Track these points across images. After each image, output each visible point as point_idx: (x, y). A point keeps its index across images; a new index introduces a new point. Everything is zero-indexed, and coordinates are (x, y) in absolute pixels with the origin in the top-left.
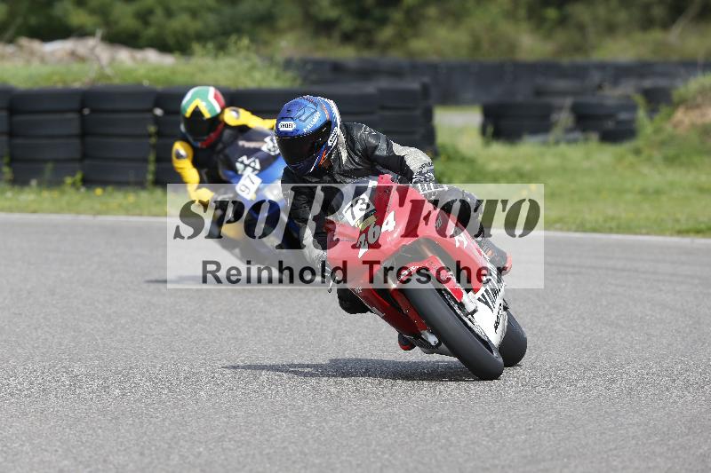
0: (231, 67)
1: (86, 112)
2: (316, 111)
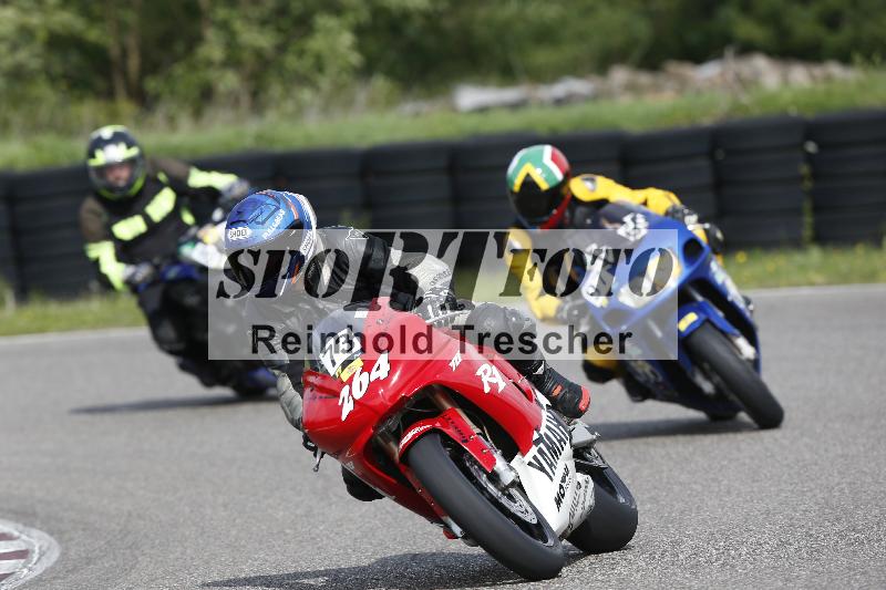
1: (720, 155)
2: (278, 209)
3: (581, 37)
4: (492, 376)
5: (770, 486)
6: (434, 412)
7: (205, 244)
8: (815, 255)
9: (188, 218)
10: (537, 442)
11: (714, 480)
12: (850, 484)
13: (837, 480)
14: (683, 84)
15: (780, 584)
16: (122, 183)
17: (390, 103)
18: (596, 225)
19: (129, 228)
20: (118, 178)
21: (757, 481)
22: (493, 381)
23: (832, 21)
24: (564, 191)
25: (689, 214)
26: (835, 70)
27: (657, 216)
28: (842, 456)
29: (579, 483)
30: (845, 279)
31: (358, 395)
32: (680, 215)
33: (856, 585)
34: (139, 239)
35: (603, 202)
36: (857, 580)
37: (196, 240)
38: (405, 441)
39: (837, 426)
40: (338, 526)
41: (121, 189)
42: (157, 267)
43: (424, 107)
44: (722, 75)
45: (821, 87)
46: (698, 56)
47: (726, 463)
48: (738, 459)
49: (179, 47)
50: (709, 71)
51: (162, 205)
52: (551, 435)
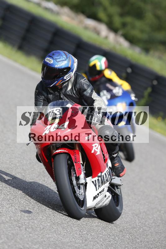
2: (65, 60)
4: (97, 149)
10: (99, 177)
22: (96, 150)
29: (106, 195)
38: (57, 151)
52: (105, 177)
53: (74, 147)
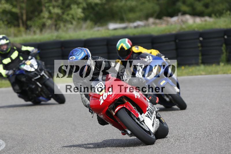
0: (225, 21)
1: (177, 41)
2: (82, 52)
3: (141, 10)
5: (191, 127)
6: (123, 103)
7: (27, 65)
8: (202, 67)
9: (21, 58)
10: (148, 111)
11: (176, 126)
12: (211, 127)
13: (208, 126)
14: (168, 22)
15: (193, 153)
16: (5, 50)
17: (92, 28)
18: (139, 59)
19: (6, 61)
20: (4, 48)
21: (187, 126)
23: (206, 6)
24: (131, 50)
25: (163, 56)
26: (207, 18)
27: (154, 56)
28: (209, 119)
29: (157, 121)
30: (210, 73)
31: (105, 98)
32: (160, 56)
33: (213, 153)
34: (9, 64)
35: (140, 53)
36: (213, 152)
37: (24, 64)
38: (116, 110)
39: (208, 111)
40: (78, 138)
41: (5, 51)
42: (14, 71)
43: (100, 28)
44: (178, 20)
45: (204, 23)
46: (172, 15)
47: (179, 121)
48: (182, 120)
49: (36, 14)
50: (175, 19)
51: (15, 55)
52: (151, 109)
53: (123, 102)
